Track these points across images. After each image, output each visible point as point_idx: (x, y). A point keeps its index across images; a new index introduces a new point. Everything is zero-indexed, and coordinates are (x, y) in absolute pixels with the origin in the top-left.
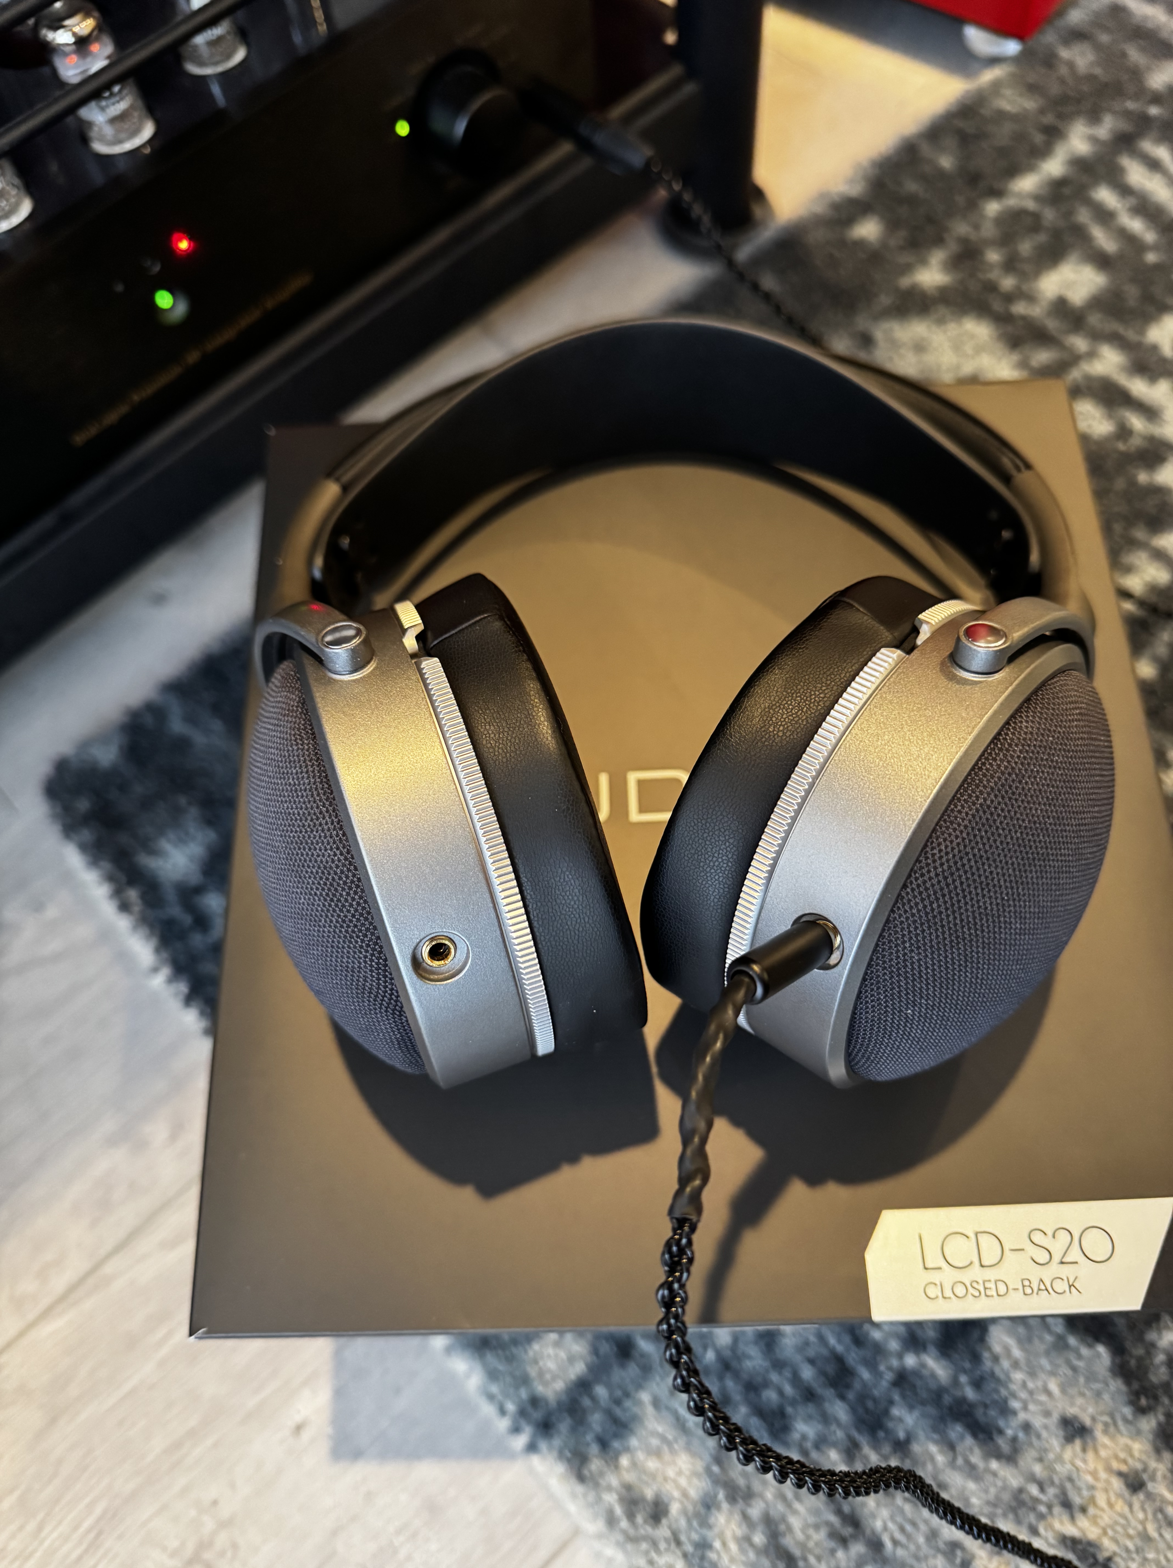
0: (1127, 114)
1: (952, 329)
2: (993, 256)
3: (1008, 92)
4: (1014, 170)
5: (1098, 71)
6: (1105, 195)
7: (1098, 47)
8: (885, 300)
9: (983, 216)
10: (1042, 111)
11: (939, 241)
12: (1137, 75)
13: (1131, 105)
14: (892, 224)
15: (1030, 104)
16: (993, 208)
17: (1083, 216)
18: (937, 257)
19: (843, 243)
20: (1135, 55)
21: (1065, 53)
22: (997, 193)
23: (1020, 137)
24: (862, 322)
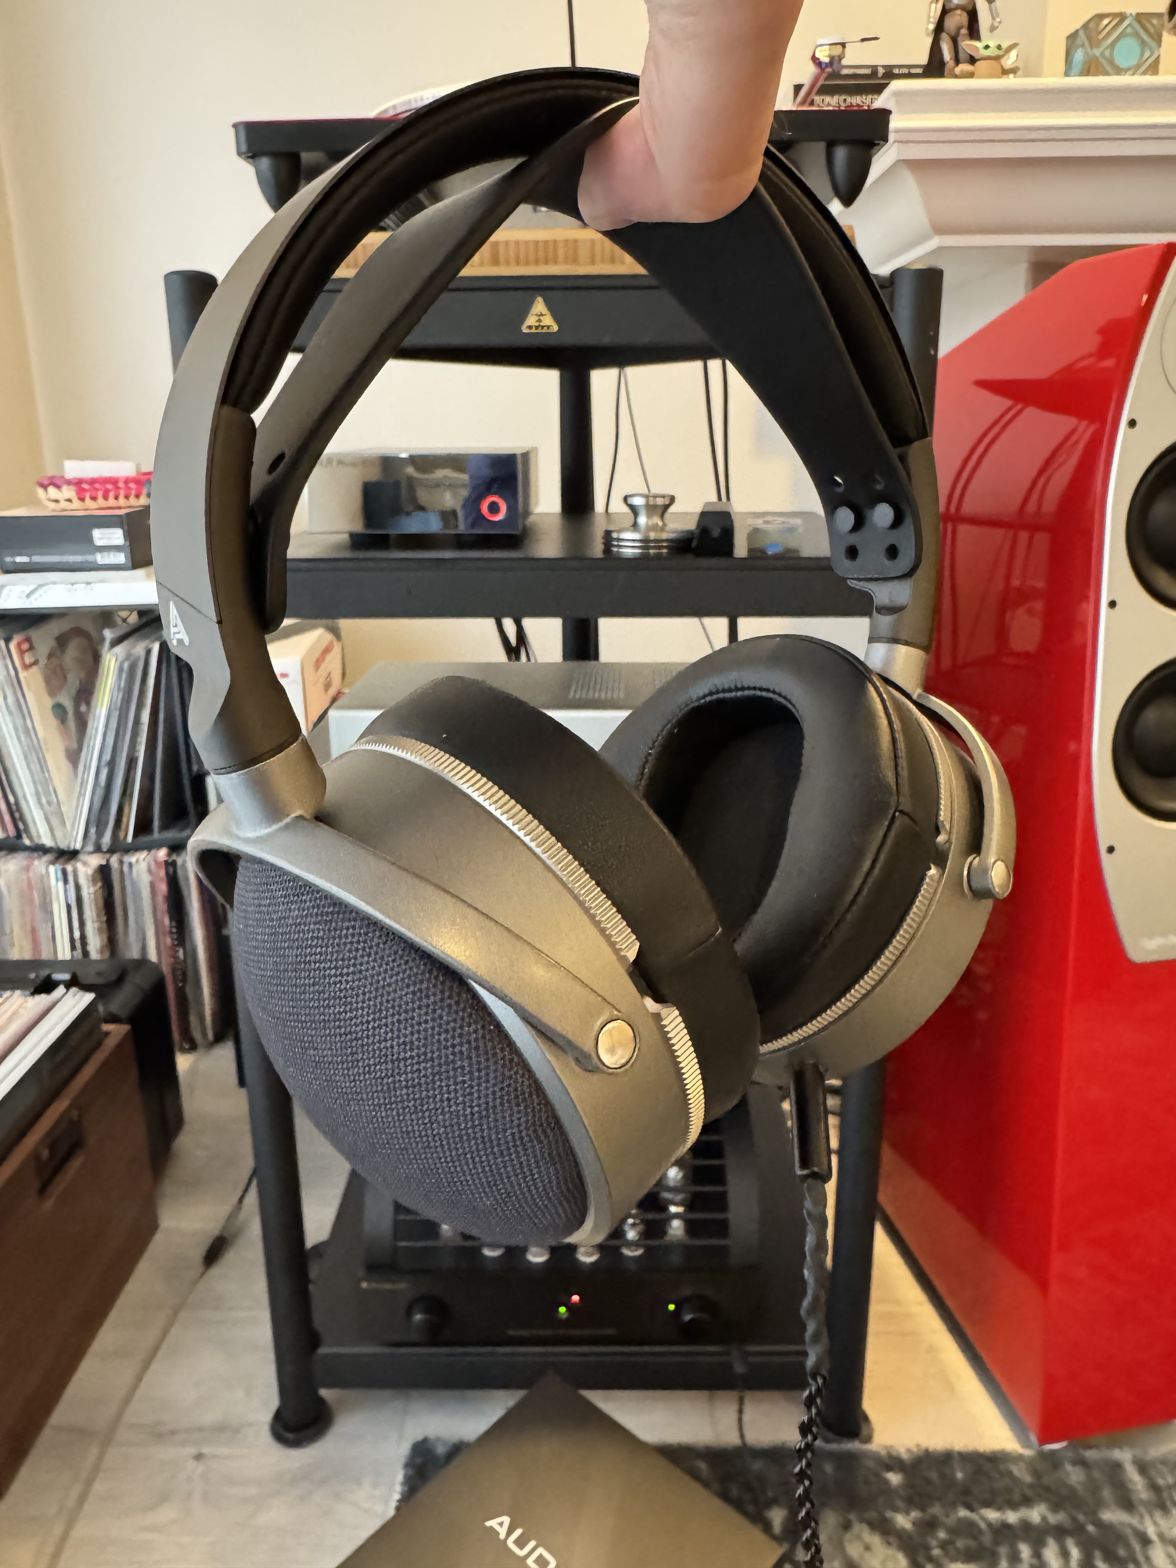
0: (1074, 1519)
1: (891, 1551)
2: (942, 1535)
3: (1022, 1465)
4: (988, 1504)
5: (1079, 1488)
6: (1025, 1550)
7: (1090, 1479)
8: (872, 1515)
9: (956, 1513)
10: (1031, 1486)
11: (923, 1509)
12: (1100, 1504)
13: (1081, 1517)
14: (908, 1484)
15: (1028, 1479)
16: (963, 1513)
17: (1003, 1550)
18: (915, 1514)
19: (877, 1475)
20: (1107, 1493)
21: (1069, 1467)
22: (971, 1509)
23: (1009, 1491)
24: (852, 1517)
